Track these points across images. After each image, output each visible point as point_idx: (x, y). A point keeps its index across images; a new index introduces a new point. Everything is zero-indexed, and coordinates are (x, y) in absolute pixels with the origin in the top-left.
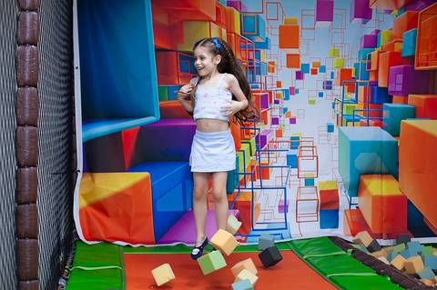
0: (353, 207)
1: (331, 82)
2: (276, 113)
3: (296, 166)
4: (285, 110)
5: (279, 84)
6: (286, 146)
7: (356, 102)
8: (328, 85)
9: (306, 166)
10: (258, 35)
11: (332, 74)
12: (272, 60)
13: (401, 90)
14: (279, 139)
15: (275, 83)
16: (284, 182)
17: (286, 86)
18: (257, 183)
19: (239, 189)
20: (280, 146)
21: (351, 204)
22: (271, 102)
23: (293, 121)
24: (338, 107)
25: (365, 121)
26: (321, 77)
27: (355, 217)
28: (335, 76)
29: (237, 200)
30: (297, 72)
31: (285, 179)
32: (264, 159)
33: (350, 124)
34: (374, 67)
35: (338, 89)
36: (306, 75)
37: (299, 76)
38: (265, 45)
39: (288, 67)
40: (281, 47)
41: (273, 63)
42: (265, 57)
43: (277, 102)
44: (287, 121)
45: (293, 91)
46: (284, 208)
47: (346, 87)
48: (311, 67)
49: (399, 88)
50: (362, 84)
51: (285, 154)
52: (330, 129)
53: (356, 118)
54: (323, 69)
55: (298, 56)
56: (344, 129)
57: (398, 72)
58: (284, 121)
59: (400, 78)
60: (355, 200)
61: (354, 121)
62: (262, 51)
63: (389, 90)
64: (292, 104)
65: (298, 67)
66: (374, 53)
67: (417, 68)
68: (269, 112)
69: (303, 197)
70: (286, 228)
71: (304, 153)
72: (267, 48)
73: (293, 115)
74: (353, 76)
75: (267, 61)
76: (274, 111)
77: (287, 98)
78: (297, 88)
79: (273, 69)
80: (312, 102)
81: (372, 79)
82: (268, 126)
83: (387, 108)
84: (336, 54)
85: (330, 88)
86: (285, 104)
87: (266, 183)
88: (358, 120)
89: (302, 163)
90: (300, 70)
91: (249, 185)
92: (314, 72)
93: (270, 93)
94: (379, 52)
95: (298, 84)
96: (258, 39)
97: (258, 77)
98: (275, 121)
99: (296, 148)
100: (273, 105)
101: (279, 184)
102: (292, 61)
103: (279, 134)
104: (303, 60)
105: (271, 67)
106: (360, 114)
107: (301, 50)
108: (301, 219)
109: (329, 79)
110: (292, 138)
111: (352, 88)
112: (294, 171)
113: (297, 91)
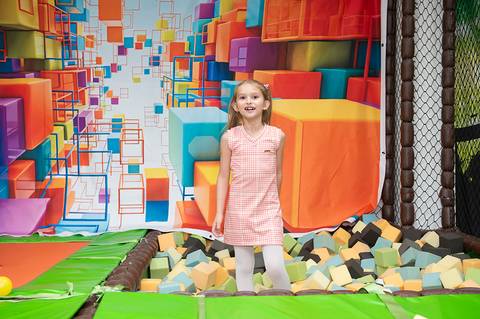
0: (188, 199)
1: (158, 58)
2: (95, 92)
3: (118, 150)
4: (106, 89)
5: (99, 60)
6: (107, 128)
7: (190, 80)
8: (155, 61)
9: (130, 151)
10: (74, 6)
11: (160, 48)
12: (92, 34)
13: (244, 65)
14: (99, 121)
15: (94, 59)
16: (105, 168)
17: (106, 62)
18: (74, 169)
19: (51, 175)
20: (100, 129)
21: (184, 195)
22: (89, 80)
23: (115, 101)
24: (168, 86)
25: (200, 101)
26: (146, 51)
27: (190, 210)
28: (164, 50)
29: (49, 187)
30: (120, 47)
31: (105, 165)
32: (83, 143)
33: (183, 104)
34: (210, 40)
35: (167, 66)
36: (129, 50)
37: (122, 51)
38: (83, 17)
39: (109, 41)
40: (101, 18)
41: (91, 37)
42: (82, 30)
43: (96, 80)
44: (109, 101)
45: (114, 68)
46: (105, 197)
47: (177, 63)
48: (135, 41)
49: (243, 63)
50: (196, 60)
51: (104, 138)
52: (159, 110)
53: (190, 97)
54: (149, 43)
55: (120, 29)
56: (175, 110)
57: (242, 45)
58: (105, 101)
59: (243, 52)
60: (189, 190)
61: (188, 101)
62: (79, 23)
63: (231, 65)
64: (113, 83)
65: (121, 41)
66: (211, 25)
67: (264, 40)
68: (87, 92)
69: (126, 185)
70: (105, 220)
71: (128, 137)
72: (85, 20)
73: (115, 95)
74: (186, 50)
75: (85, 34)
76: (92, 90)
77: (108, 76)
78: (119, 64)
79: (92, 43)
80: (137, 80)
81: (208, 53)
82: (86, 107)
83: (227, 86)
84: (163, 26)
85: (158, 64)
86: (107, 82)
87: (84, 169)
88: (193, 100)
89: (125, 148)
90: (123, 44)
91: (63, 171)
92: (139, 46)
93: (89, 70)
94: (217, 23)
95: (120, 60)
96: (74, 11)
97: (74, 52)
98: (94, 101)
99: (119, 131)
100: (92, 84)
101: (99, 171)
102: (114, 34)
103: (99, 115)
104: (126, 34)
105: (90, 42)
106: (195, 93)
107: (125, 22)
108: (124, 211)
109: (156, 54)
110: (114, 120)
111: (186, 64)
112: (116, 156)
113: (119, 68)
